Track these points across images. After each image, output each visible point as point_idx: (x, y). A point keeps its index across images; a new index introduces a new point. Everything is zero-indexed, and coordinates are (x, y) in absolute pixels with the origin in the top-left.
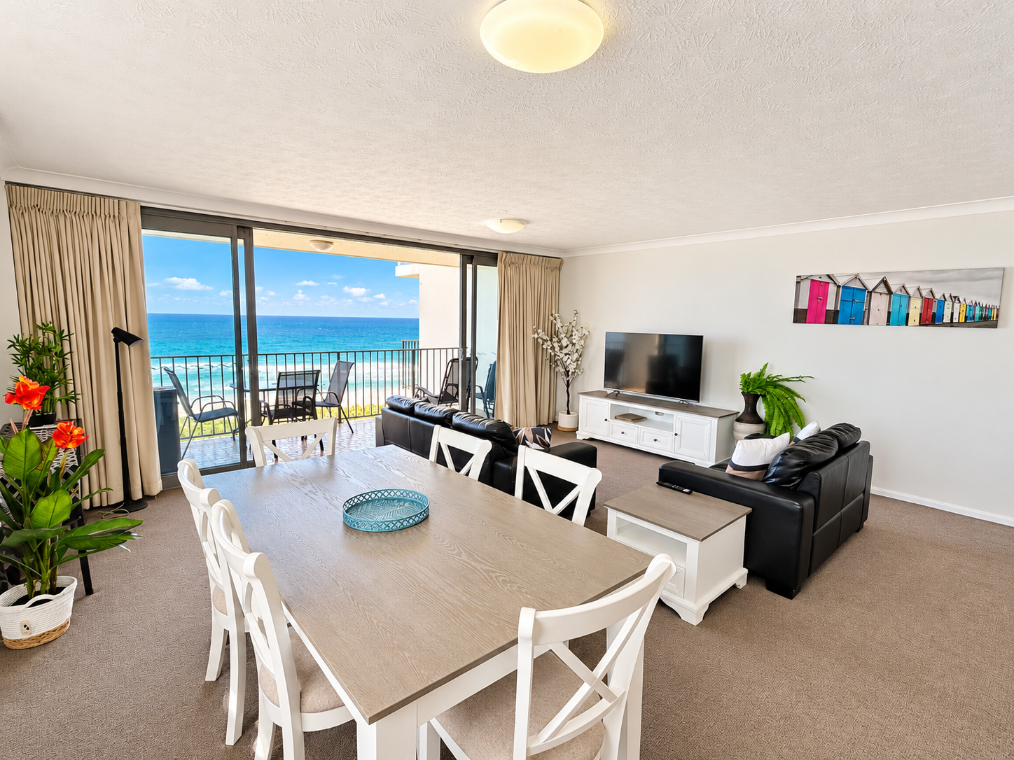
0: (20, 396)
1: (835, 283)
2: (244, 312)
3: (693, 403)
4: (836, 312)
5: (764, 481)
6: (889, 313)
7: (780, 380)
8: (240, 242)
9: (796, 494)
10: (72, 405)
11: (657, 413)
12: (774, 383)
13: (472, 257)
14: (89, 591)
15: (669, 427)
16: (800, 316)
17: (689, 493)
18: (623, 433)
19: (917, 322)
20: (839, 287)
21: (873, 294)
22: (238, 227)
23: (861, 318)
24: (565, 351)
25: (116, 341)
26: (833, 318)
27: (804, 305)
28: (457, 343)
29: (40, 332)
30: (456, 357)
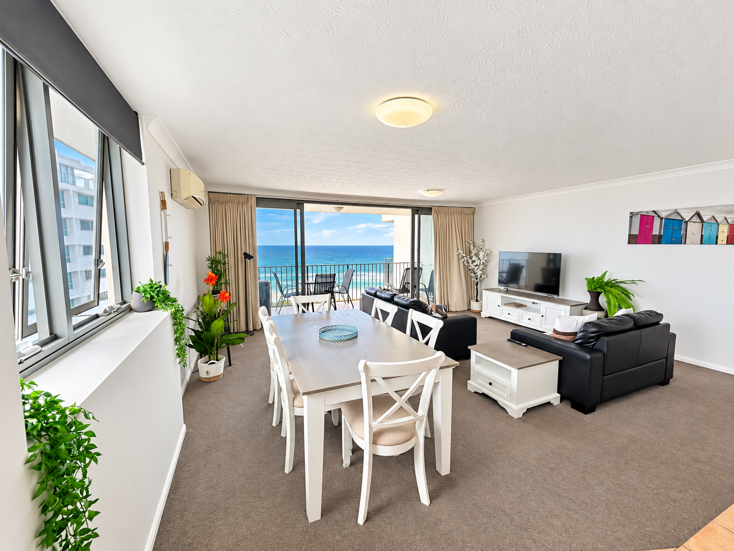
0: (209, 280)
1: (659, 216)
2: (299, 244)
3: (556, 297)
4: (660, 236)
5: (573, 342)
6: (702, 236)
7: (618, 282)
8: (298, 211)
9: (591, 350)
10: (228, 287)
11: (533, 303)
12: (613, 284)
13: (418, 211)
14: (230, 365)
15: (538, 311)
16: (633, 239)
17: (525, 346)
18: (509, 314)
19: (725, 242)
20: (662, 218)
21: (688, 223)
22: (297, 203)
23: (679, 239)
24: (475, 264)
25: (245, 258)
26: (659, 240)
27: (636, 231)
28: (409, 260)
29: (218, 255)
30: (409, 267)
